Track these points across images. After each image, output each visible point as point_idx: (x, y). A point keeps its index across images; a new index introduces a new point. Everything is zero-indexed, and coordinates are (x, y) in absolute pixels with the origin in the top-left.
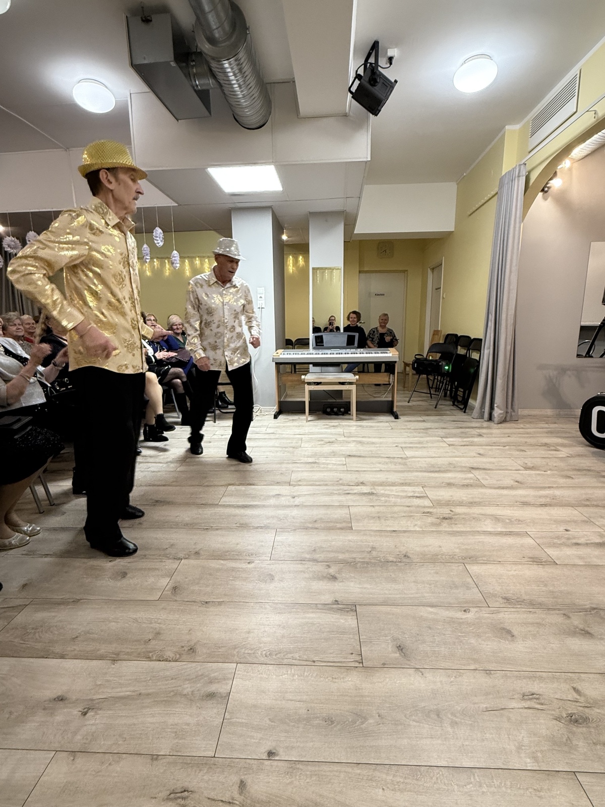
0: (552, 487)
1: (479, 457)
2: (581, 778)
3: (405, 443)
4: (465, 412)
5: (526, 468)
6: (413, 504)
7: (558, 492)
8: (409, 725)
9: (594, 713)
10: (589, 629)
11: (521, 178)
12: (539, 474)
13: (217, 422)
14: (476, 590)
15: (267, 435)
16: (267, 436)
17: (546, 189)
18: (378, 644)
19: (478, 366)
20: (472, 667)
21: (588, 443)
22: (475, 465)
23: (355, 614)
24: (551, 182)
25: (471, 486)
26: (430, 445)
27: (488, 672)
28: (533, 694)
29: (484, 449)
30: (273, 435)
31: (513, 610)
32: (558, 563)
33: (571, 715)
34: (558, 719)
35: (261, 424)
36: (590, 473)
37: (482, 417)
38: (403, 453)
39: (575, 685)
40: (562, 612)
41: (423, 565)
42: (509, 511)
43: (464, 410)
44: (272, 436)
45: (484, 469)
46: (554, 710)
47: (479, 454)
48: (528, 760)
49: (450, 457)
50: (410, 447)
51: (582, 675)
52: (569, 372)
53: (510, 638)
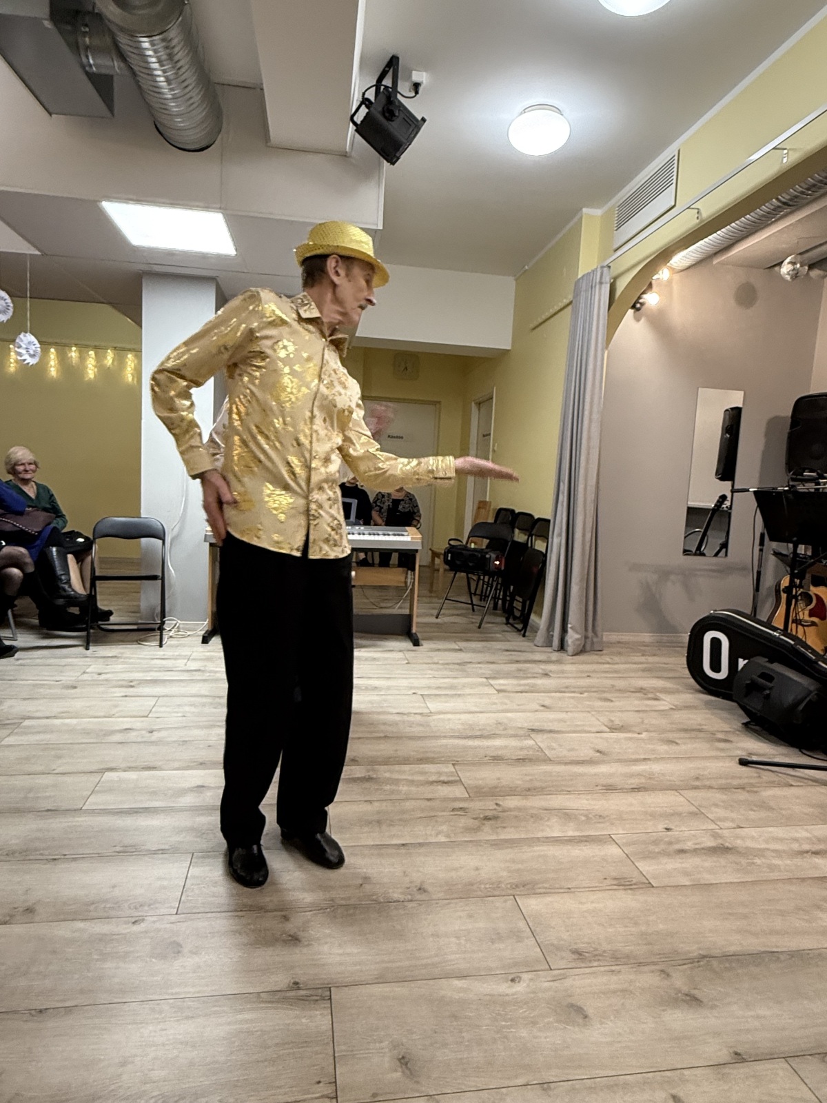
0: (649, 759)
1: (541, 711)
3: (429, 688)
4: (524, 636)
5: (613, 729)
6: (437, 795)
7: (656, 768)
10: (695, 992)
11: (603, 286)
12: (630, 739)
13: (91, 648)
14: (532, 941)
15: (186, 674)
16: (185, 676)
17: (638, 306)
18: (365, 1058)
19: (544, 563)
20: (520, 1081)
21: (698, 687)
22: (536, 725)
23: (329, 1005)
24: (644, 296)
25: (530, 760)
26: (468, 691)
27: (546, 1086)
29: (552, 697)
30: (199, 673)
31: (588, 970)
32: (654, 885)
35: (176, 654)
36: (702, 735)
37: (549, 644)
38: (423, 705)
39: (674, 1092)
40: (658, 967)
41: (449, 904)
42: (586, 802)
43: (522, 632)
44: (197, 676)
45: (551, 731)
47: (543, 706)
49: (499, 711)
50: (436, 695)
51: (686, 1072)
52: (672, 577)
53: (581, 1021)
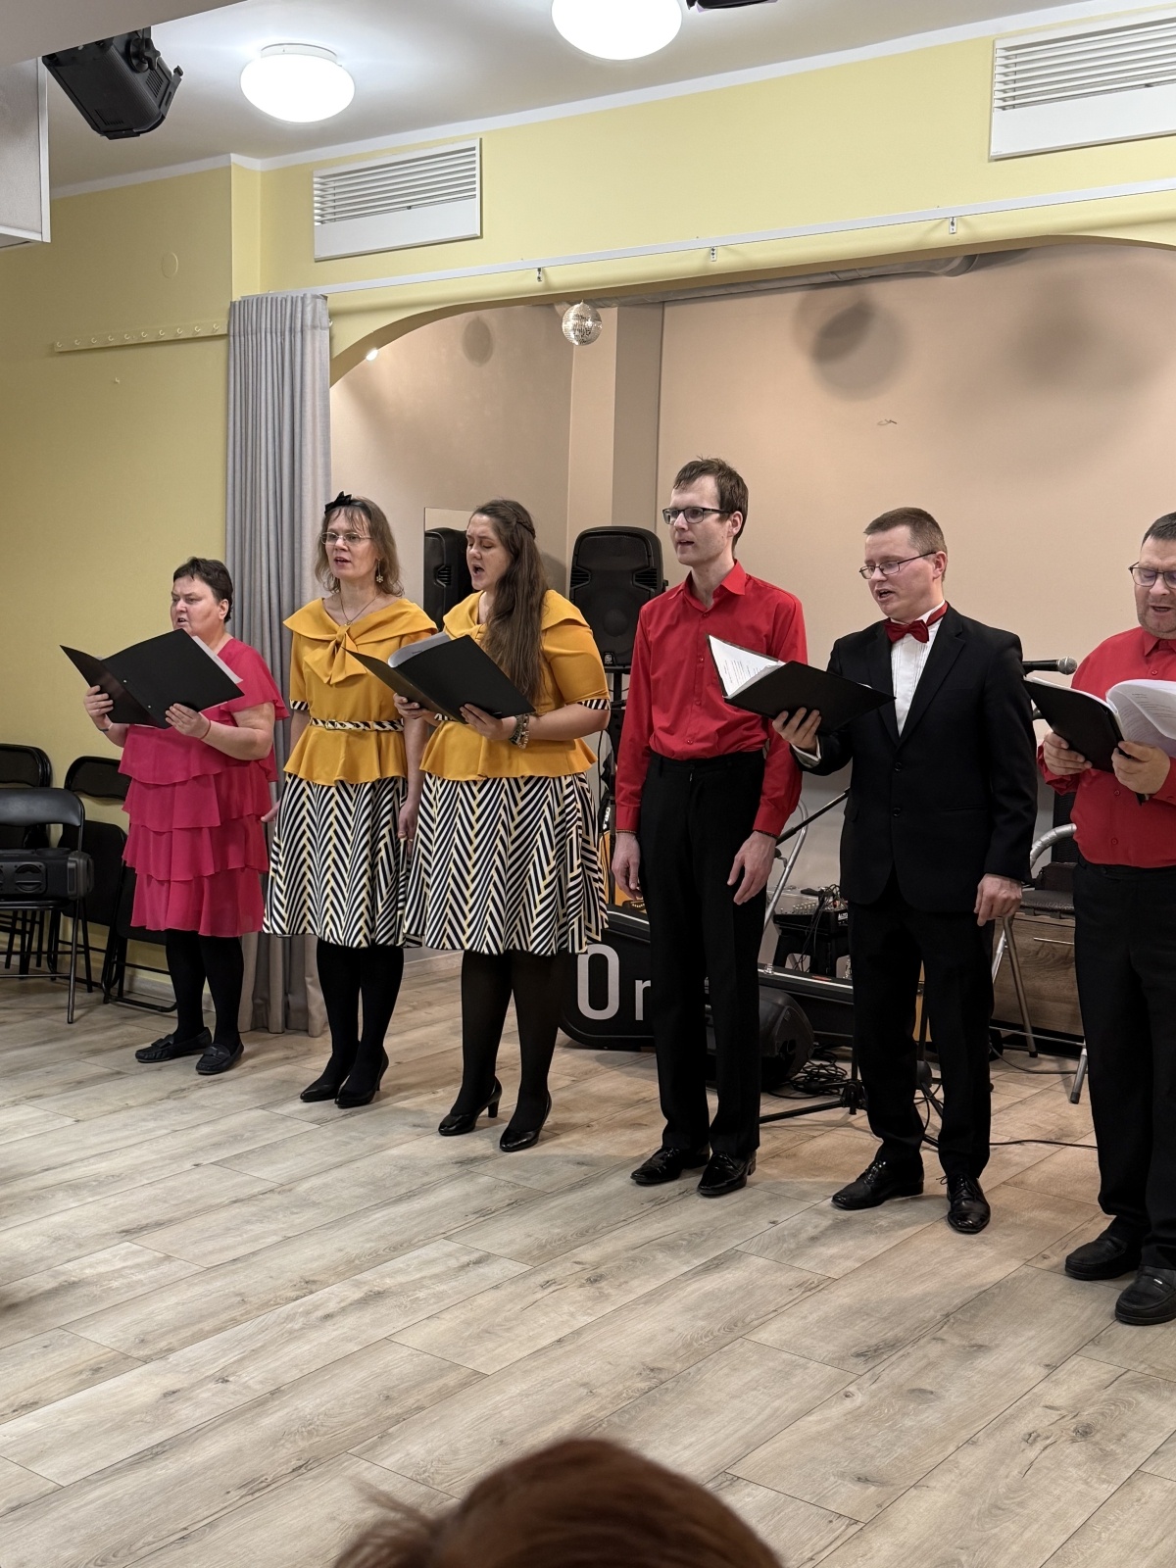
2: (1147, 1469)
8: (995, 1535)
9: (1087, 1414)
10: (973, 1342)
11: (318, 332)
14: (813, 1365)
18: (835, 1493)
20: (952, 1448)
23: (745, 1482)
27: (971, 1442)
28: (1030, 1435)
31: (885, 1363)
32: (835, 1277)
33: (1076, 1431)
34: (1074, 1441)
39: (1042, 1404)
40: (928, 1338)
41: (699, 1369)
46: (1061, 1436)
48: (1105, 1486)
50: (238, 1156)
51: (1035, 1390)
53: (932, 1396)
